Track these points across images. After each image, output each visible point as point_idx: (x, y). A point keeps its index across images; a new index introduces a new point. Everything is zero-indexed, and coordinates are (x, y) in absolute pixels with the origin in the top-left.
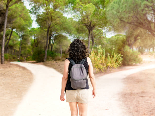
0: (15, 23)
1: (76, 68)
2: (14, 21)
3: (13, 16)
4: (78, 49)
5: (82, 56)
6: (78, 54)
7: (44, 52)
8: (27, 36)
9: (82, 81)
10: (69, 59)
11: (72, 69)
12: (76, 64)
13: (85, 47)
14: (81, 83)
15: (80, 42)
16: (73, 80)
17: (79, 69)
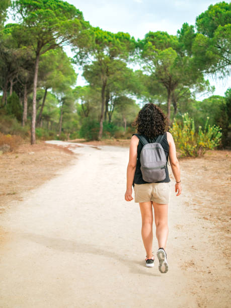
0: (50, 79)
1: (149, 150)
2: (48, 76)
3: (47, 69)
4: (152, 120)
5: (159, 131)
6: (152, 127)
7: (99, 124)
8: (70, 99)
9: (159, 171)
10: (138, 136)
11: (143, 151)
12: (149, 142)
13: (162, 117)
14: (157, 174)
15: (155, 108)
16: (146, 168)
17: (154, 151)
